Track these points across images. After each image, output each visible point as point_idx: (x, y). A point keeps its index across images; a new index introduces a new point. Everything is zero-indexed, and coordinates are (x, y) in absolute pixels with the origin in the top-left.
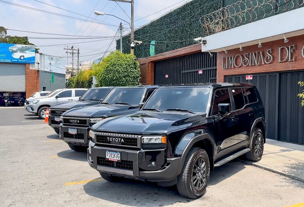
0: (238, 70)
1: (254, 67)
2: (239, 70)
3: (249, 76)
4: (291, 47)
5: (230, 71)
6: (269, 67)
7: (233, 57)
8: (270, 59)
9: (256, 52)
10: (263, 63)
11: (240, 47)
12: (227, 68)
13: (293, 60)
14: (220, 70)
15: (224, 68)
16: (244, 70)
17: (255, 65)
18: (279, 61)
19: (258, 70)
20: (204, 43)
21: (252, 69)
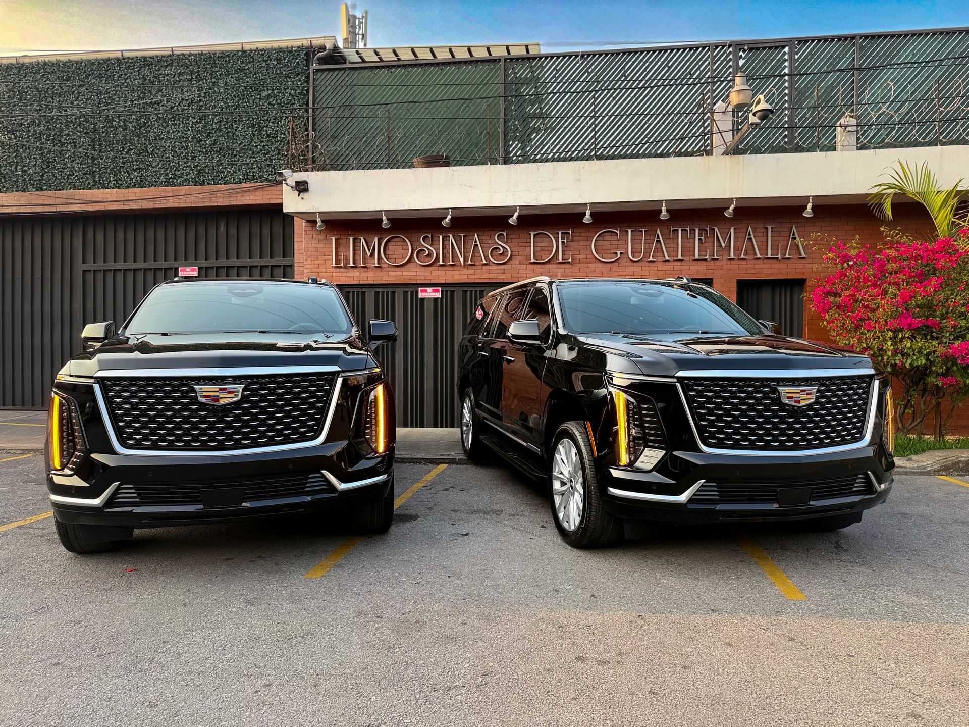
0: (391, 274)
1: (451, 268)
2: (398, 273)
3: (430, 290)
4: (562, 233)
5: (363, 274)
6: (497, 271)
7: (376, 239)
8: (505, 253)
9: (462, 235)
10: (484, 262)
11: (449, 217)
12: (352, 264)
13: (570, 260)
14: (319, 270)
15: (342, 265)
16: (415, 273)
17: (458, 263)
18: (533, 260)
19: (465, 276)
20: (302, 188)
21: (443, 273)
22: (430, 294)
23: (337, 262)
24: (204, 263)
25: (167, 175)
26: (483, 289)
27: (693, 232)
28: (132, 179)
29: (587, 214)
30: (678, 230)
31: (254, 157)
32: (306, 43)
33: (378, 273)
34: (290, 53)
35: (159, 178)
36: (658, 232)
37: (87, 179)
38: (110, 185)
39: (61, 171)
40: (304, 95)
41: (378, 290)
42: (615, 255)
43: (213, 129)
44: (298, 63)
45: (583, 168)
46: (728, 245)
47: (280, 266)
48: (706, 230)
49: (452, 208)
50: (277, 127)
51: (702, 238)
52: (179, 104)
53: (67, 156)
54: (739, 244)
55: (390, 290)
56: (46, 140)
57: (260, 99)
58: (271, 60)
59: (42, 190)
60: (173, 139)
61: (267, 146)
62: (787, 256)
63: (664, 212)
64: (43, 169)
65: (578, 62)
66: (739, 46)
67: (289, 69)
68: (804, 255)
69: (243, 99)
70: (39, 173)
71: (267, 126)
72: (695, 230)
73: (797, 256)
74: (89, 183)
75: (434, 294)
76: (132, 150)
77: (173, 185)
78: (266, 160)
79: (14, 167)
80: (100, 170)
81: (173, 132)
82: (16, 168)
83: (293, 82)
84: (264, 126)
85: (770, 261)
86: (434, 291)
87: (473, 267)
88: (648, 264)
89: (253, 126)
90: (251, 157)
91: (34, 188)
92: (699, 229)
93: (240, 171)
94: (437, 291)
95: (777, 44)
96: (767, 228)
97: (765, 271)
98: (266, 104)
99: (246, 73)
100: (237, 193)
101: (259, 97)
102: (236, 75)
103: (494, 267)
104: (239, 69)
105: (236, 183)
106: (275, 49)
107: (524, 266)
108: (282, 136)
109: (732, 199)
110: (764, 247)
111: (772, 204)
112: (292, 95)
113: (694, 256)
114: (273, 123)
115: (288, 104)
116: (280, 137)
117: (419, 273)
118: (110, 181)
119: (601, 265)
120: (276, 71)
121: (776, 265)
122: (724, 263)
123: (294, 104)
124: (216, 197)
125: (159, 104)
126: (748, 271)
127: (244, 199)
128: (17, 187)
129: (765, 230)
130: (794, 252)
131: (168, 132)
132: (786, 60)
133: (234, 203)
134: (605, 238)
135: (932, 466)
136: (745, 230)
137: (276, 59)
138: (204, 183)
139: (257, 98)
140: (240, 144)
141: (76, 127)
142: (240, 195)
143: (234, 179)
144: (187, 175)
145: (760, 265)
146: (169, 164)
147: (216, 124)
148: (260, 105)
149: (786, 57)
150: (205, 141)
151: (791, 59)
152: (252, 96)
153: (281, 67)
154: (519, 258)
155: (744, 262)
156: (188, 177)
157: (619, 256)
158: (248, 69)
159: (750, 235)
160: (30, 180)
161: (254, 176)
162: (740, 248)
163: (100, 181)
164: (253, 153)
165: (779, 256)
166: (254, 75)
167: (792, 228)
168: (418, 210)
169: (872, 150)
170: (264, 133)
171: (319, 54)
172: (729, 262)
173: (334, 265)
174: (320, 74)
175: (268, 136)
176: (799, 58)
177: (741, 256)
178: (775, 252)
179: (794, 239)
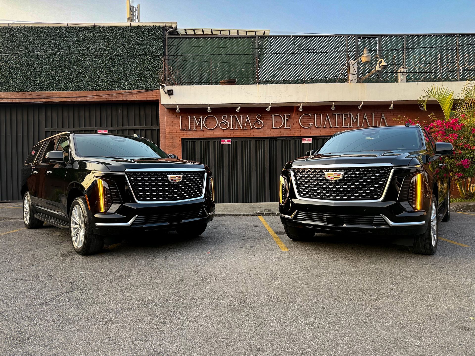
0: (208, 133)
1: (236, 131)
2: (212, 133)
3: (226, 140)
4: (286, 115)
5: (194, 133)
6: (257, 132)
7: (201, 117)
8: (261, 124)
9: (241, 116)
10: (252, 128)
11: (239, 107)
12: (189, 129)
13: (290, 127)
14: (173, 131)
15: (185, 129)
16: (219, 133)
17: (239, 129)
18: (273, 127)
19: (243, 134)
20: (170, 93)
21: (232, 133)
22: (226, 142)
23: (182, 127)
24: (111, 128)
25: (92, 85)
26: (250, 140)
28: (73, 87)
29: (301, 107)
30: (336, 115)
31: (137, 78)
32: (163, 25)
33: (202, 133)
34: (155, 29)
35: (88, 86)
36: (328, 115)
37: (49, 86)
38: (62, 89)
39: (34, 82)
40: (162, 49)
41: (201, 141)
42: (309, 125)
43: (116, 63)
44: (159, 33)
45: (300, 87)
46: (356, 121)
47: (150, 129)
48: (348, 114)
49: (241, 104)
50: (149, 63)
51: (346, 118)
52: (98, 51)
53: (38, 74)
54: (361, 121)
55: (207, 141)
56: (26, 66)
57: (140, 50)
58: (145, 32)
59: (24, 91)
60: (95, 67)
61: (144, 72)
62: (380, 126)
63: (333, 107)
64: (25, 80)
65: (290, 40)
66: (358, 36)
67: (155, 36)
68: (387, 125)
69: (131, 50)
70: (22, 82)
71: (144, 63)
72: (343, 115)
74: (50, 88)
75: (228, 142)
76: (73, 72)
77: (95, 90)
78: (144, 79)
79: (7, 79)
80: (56, 82)
81: (95, 64)
82: (9, 80)
83: (156, 42)
84: (143, 63)
86: (228, 141)
87: (246, 130)
88: (323, 129)
89: (137, 63)
90: (136, 78)
91: (19, 90)
92: (345, 114)
93: (130, 84)
94: (229, 141)
95: (374, 36)
96: (372, 114)
98: (143, 52)
99: (133, 37)
100: (130, 94)
101: (139, 49)
102: (127, 38)
103: (256, 130)
104: (129, 35)
105: (129, 90)
106: (147, 27)
107: (269, 130)
108: (152, 68)
109: (362, 101)
110: (371, 122)
111: (375, 104)
112: (156, 49)
113: (343, 126)
114: (147, 61)
115: (154, 53)
116: (151, 69)
117: (221, 133)
118: (61, 87)
119: (303, 129)
120: (148, 37)
122: (355, 128)
123: (157, 53)
124: (119, 96)
125: (87, 50)
127: (133, 97)
128: (10, 89)
129: (371, 115)
130: (383, 124)
131: (93, 64)
132: (377, 43)
133: (129, 99)
134: (305, 118)
135: (454, 208)
136: (363, 115)
137: (148, 31)
138: (112, 89)
139: (138, 49)
140: (130, 71)
141: (43, 60)
142: (132, 95)
143: (127, 88)
144: (103, 85)
146: (93, 80)
147: (117, 61)
148: (140, 53)
149: (377, 42)
150: (112, 69)
151: (379, 43)
152: (136, 48)
153: (151, 35)
154: (267, 126)
156: (104, 86)
157: (311, 125)
158: (134, 35)
159: (365, 117)
160: (17, 86)
161: (138, 86)
162: (361, 122)
163: (56, 87)
164: (137, 76)
165: (377, 126)
166: (137, 38)
167: (382, 114)
168: (225, 104)
169: (416, 83)
170: (142, 66)
171: (169, 30)
172: (357, 128)
173: (181, 129)
174: (171, 39)
175: (144, 68)
176: (382, 43)
177: (361, 125)
178: (375, 124)
179: (383, 119)
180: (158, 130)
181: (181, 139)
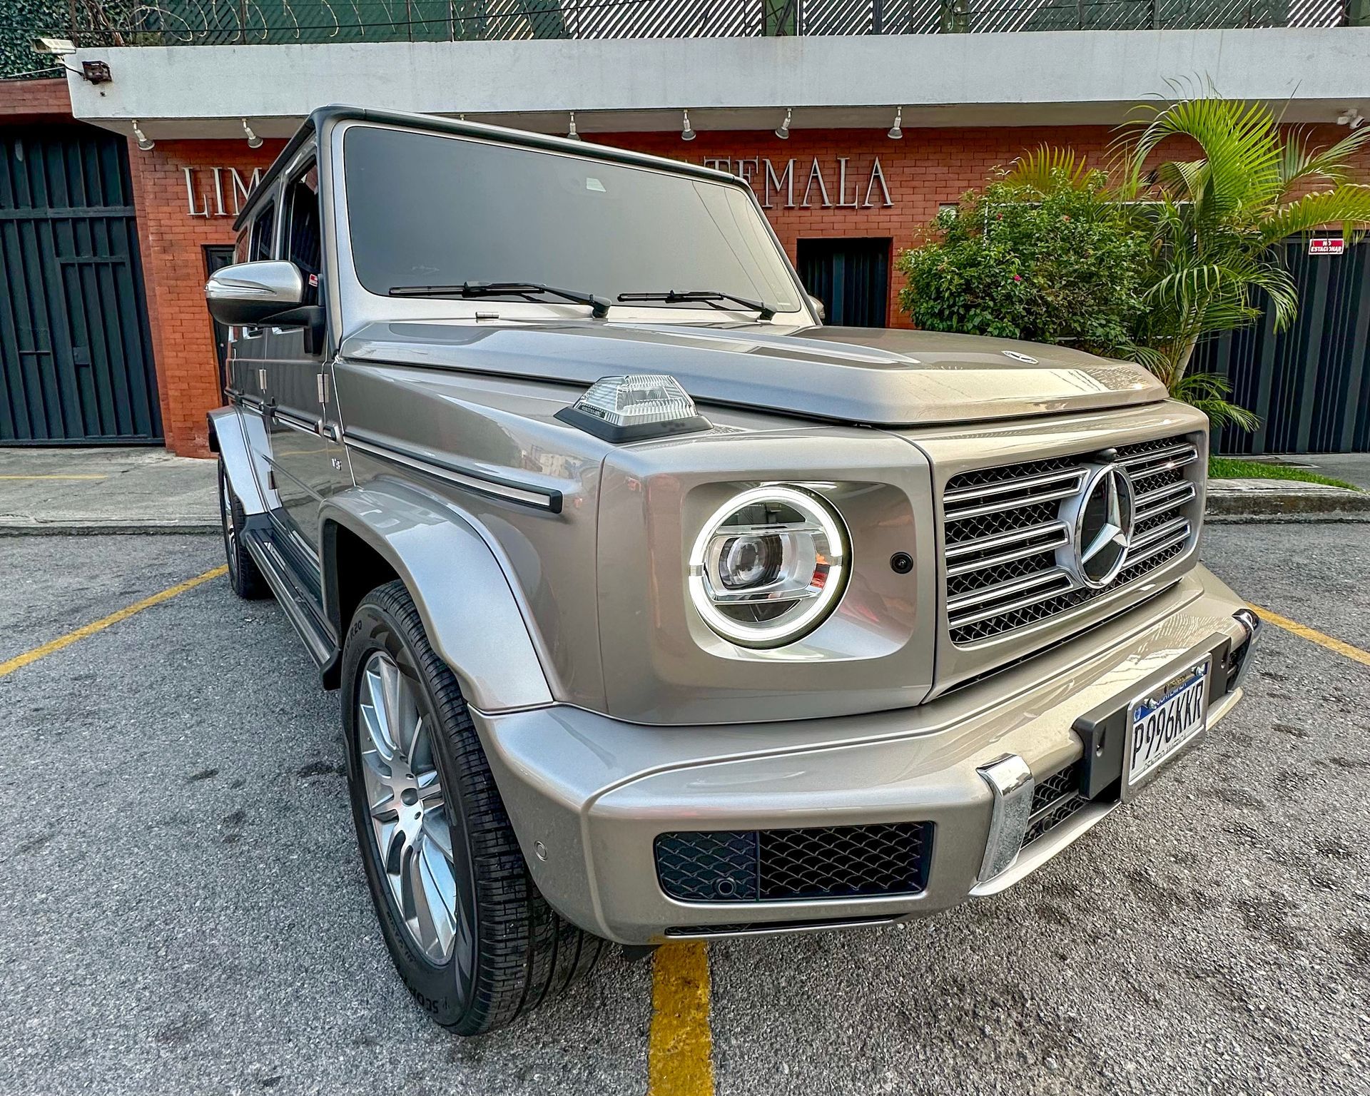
7: (256, 172)
14: (171, 222)
15: (206, 213)
20: (97, 75)
23: (199, 208)
27: (736, 166)
29: (570, 128)
30: (714, 163)
46: (785, 187)
47: (121, 218)
48: (754, 163)
51: (749, 175)
54: (801, 186)
62: (867, 204)
63: (688, 130)
68: (889, 203)
72: (738, 163)
73: (879, 205)
85: (843, 212)
92: (744, 162)
96: (839, 162)
97: (836, 226)
109: (785, 108)
110: (835, 190)
121: (852, 217)
122: (780, 213)
126: (814, 226)
129: (835, 165)
130: (875, 198)
136: (807, 164)
145: (829, 216)
155: (807, 213)
159: (815, 171)
162: (802, 191)
165: (856, 204)
167: (875, 161)
168: (300, 116)
172: (786, 213)
173: (192, 213)
177: (802, 203)
178: (850, 198)
179: (877, 178)
180: (131, 220)
181: (199, 249)
